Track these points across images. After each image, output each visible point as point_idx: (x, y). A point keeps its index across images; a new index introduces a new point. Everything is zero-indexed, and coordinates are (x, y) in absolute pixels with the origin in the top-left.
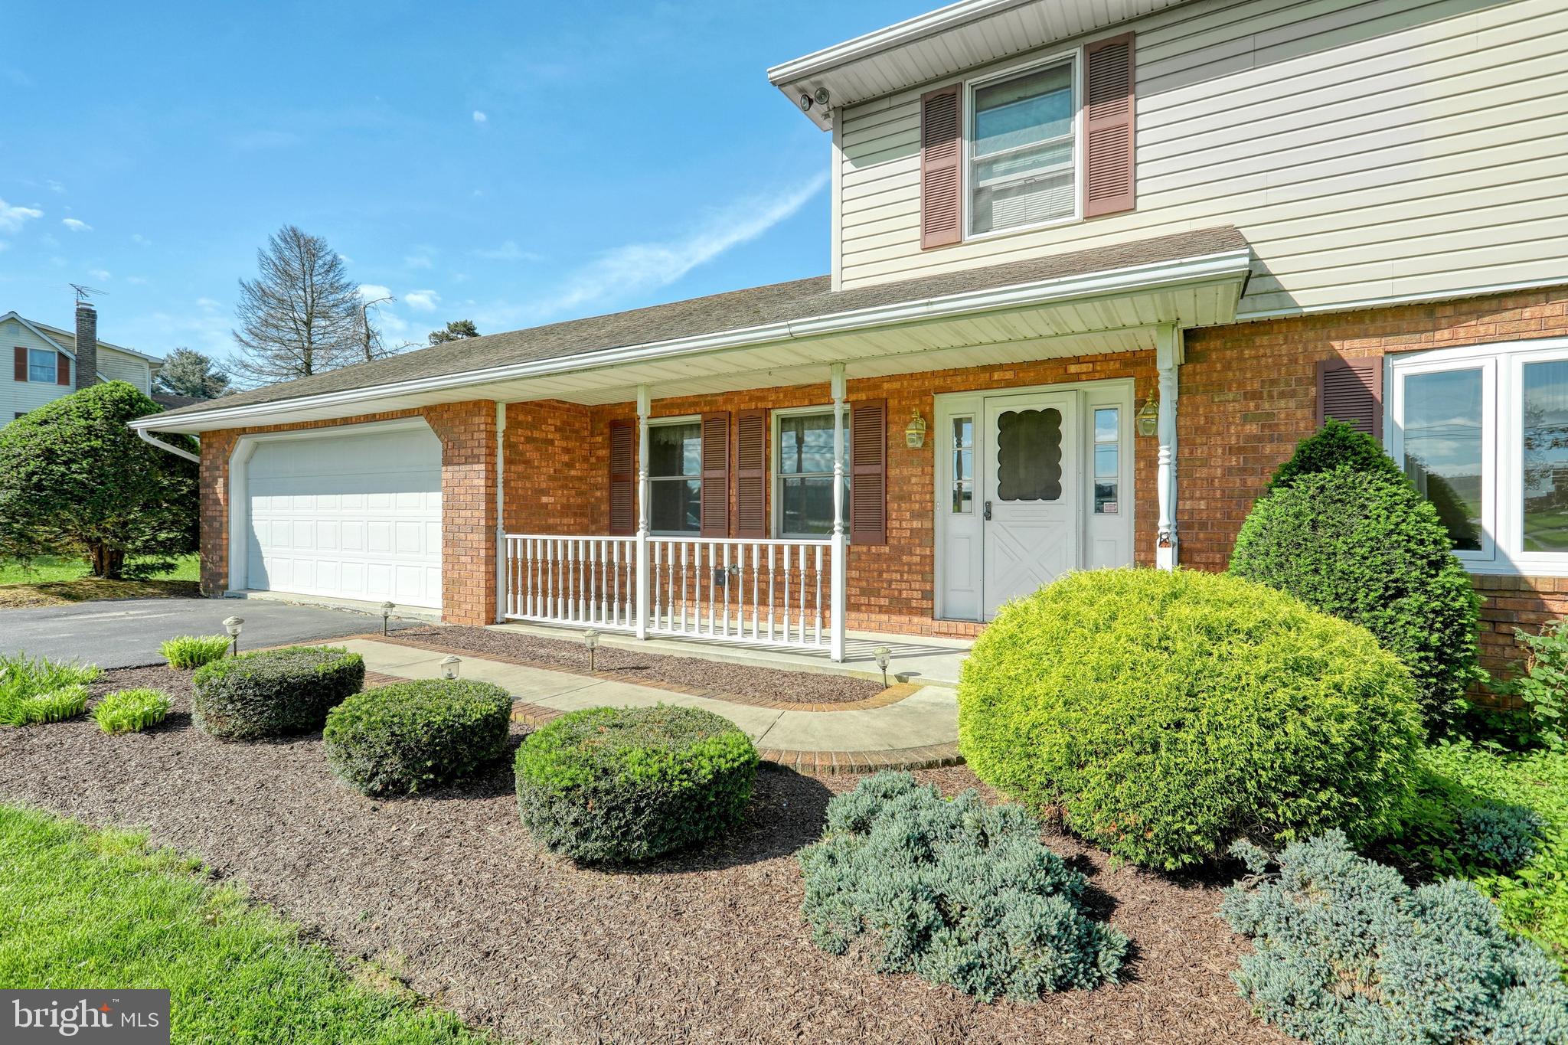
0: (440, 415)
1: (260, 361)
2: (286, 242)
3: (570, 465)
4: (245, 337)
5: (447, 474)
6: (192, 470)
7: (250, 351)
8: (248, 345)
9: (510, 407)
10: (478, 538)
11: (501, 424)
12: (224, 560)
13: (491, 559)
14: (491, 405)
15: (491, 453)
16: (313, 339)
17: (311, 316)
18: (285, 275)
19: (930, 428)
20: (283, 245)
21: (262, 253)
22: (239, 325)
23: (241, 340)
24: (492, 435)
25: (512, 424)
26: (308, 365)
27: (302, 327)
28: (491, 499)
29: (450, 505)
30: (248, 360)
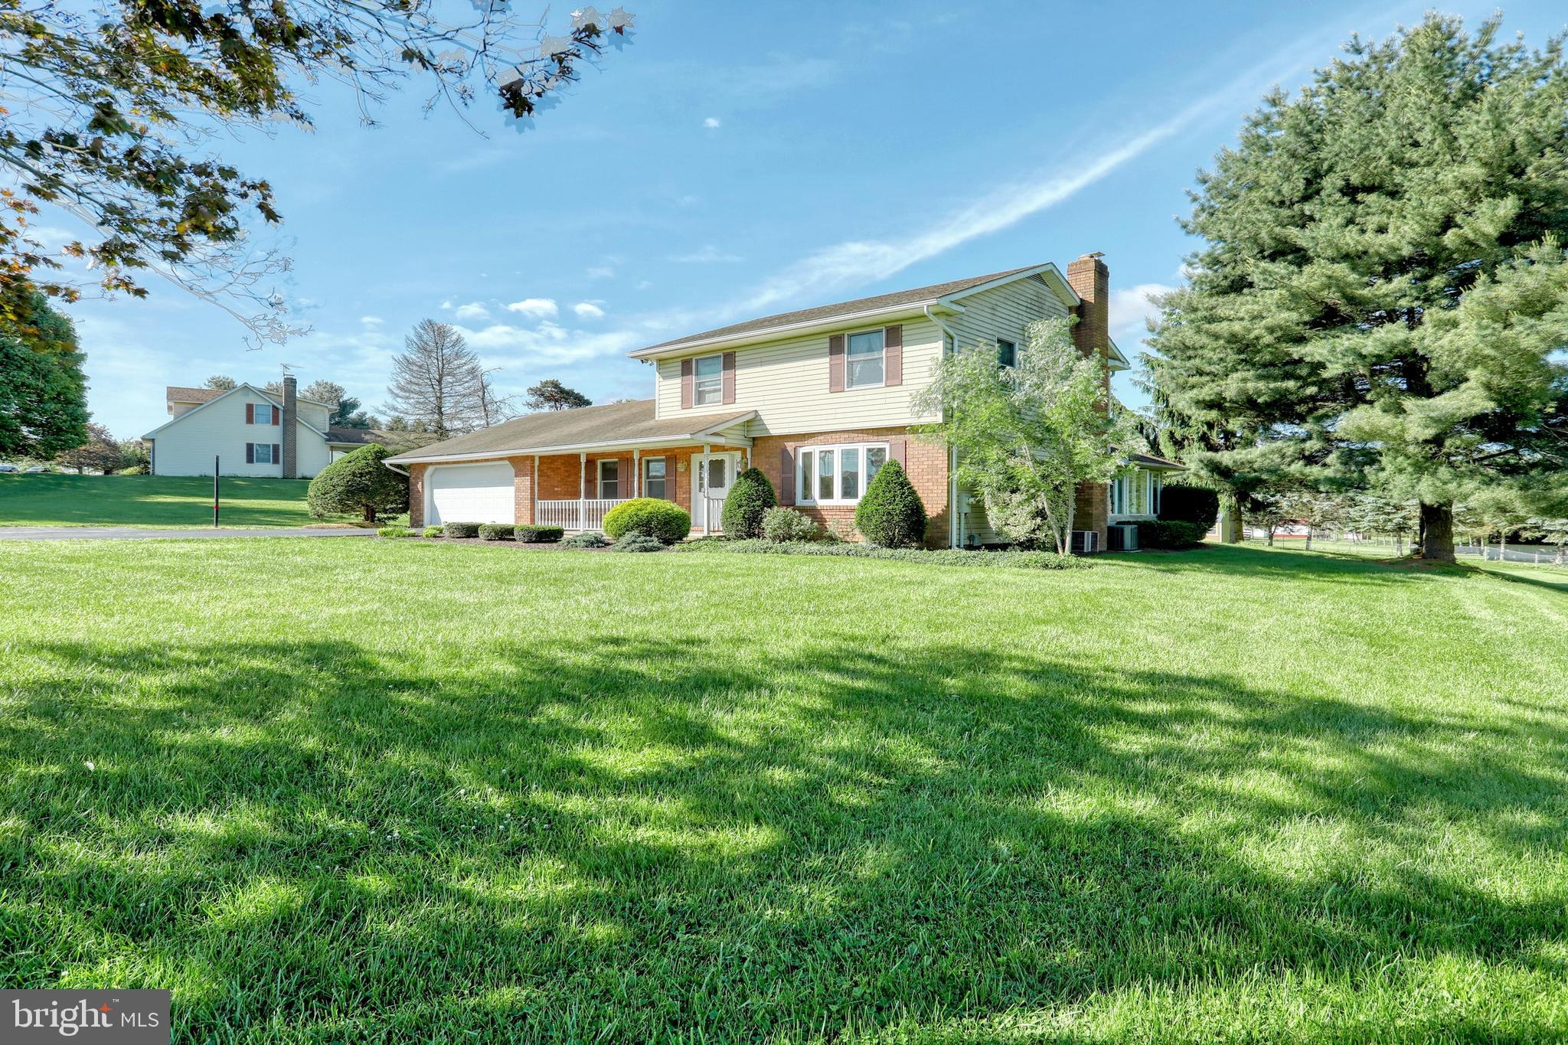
0: (512, 460)
1: (405, 406)
2: (425, 329)
3: (569, 477)
4: (397, 391)
5: (517, 480)
6: (406, 479)
7: (399, 400)
8: (397, 396)
9: (540, 457)
10: (528, 503)
11: (537, 463)
12: (422, 514)
13: (533, 509)
14: (532, 458)
15: (532, 473)
16: (444, 390)
17: (441, 376)
18: (424, 349)
19: (689, 465)
20: (422, 332)
21: (408, 338)
22: (392, 385)
23: (392, 393)
24: (533, 467)
25: (541, 463)
26: (440, 408)
27: (435, 382)
28: (532, 489)
29: (517, 490)
30: (397, 405)
